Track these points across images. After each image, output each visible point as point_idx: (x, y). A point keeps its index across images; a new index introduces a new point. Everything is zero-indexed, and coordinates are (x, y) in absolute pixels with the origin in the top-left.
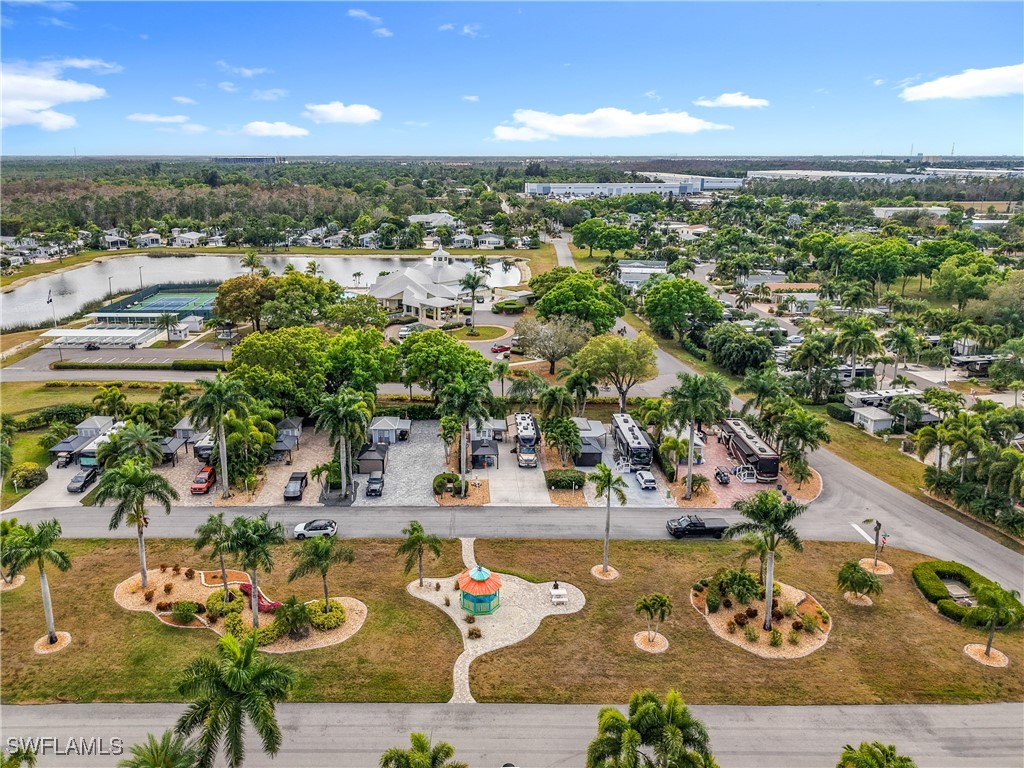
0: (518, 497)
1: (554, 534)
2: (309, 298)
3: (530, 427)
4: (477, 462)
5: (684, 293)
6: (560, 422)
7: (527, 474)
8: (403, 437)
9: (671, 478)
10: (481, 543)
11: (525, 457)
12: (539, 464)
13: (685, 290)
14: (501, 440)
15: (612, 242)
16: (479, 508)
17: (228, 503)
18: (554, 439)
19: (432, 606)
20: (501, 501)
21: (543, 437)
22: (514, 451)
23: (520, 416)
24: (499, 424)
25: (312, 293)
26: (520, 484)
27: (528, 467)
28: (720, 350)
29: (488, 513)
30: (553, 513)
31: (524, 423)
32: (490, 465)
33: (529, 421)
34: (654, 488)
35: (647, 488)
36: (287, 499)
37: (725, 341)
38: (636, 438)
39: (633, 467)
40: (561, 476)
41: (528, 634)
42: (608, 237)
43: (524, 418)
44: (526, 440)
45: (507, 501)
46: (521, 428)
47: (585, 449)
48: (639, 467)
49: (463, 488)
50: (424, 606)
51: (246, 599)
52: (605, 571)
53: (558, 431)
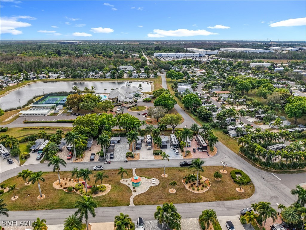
0: (146, 158)
1: (154, 167)
2: (92, 101)
3: (150, 139)
4: (137, 149)
6: (157, 138)
7: (149, 151)
8: (118, 142)
9: (183, 151)
10: (137, 170)
11: (148, 147)
12: (152, 148)
13: (192, 97)
14: (143, 142)
15: (177, 77)
16: (137, 161)
17: (77, 161)
18: (155, 142)
19: (125, 185)
20: (142, 159)
21: (153, 141)
22: (146, 145)
23: (148, 136)
24: (142, 138)
25: (93, 100)
26: (147, 154)
27: (149, 149)
28: (199, 114)
29: (139, 162)
30: (154, 161)
31: (149, 138)
32: (140, 149)
33: (150, 137)
34: (178, 154)
35: (177, 154)
36: (91, 160)
37: (201, 112)
38: (175, 141)
40: (157, 152)
41: (147, 190)
42: (176, 76)
43: (149, 137)
44: (149, 143)
45: (144, 158)
46: (148, 139)
47: (163, 144)
48: (175, 148)
49: (133, 156)
50: (124, 185)
51: (83, 185)
52: (165, 175)
53: (156, 140)
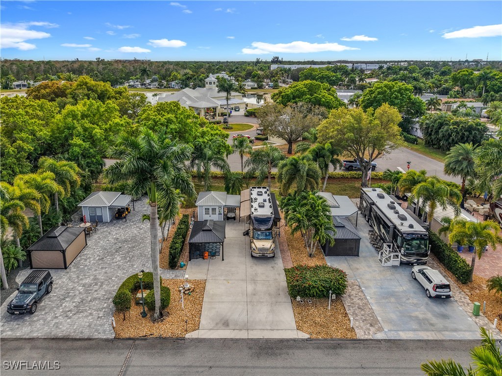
3: (267, 204)
4: (198, 252)
5: (395, 91)
6: (305, 198)
7: (262, 270)
9: (464, 276)
11: (259, 244)
12: (279, 254)
14: (234, 218)
16: (177, 343)
18: (299, 221)
20: (217, 327)
21: (282, 215)
22: (247, 233)
23: (256, 190)
24: (232, 200)
26: (250, 288)
27: (263, 257)
31: (260, 199)
32: (213, 255)
33: (266, 197)
34: (448, 297)
35: (438, 297)
37: (441, 125)
38: (403, 218)
39: (405, 259)
40: (311, 280)
43: (260, 194)
44: (262, 221)
45: (226, 324)
46: (255, 205)
47: (340, 234)
48: (413, 259)
49: (158, 304)
53: (304, 209)
